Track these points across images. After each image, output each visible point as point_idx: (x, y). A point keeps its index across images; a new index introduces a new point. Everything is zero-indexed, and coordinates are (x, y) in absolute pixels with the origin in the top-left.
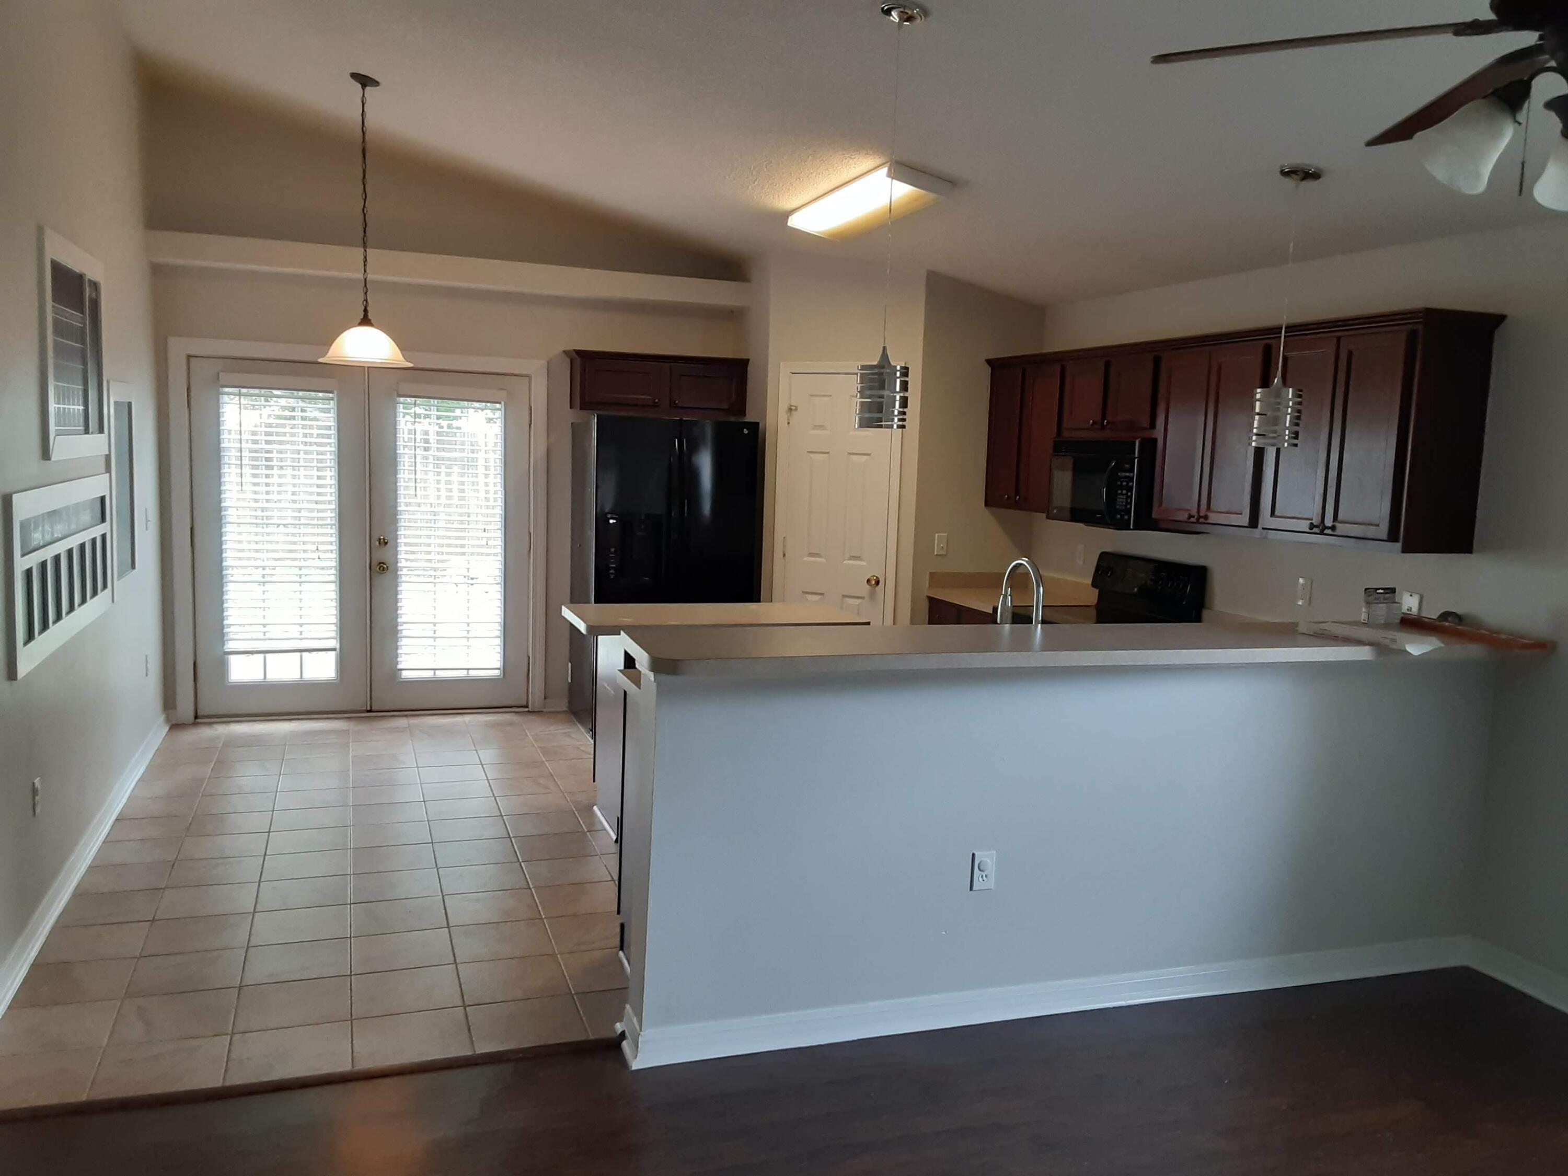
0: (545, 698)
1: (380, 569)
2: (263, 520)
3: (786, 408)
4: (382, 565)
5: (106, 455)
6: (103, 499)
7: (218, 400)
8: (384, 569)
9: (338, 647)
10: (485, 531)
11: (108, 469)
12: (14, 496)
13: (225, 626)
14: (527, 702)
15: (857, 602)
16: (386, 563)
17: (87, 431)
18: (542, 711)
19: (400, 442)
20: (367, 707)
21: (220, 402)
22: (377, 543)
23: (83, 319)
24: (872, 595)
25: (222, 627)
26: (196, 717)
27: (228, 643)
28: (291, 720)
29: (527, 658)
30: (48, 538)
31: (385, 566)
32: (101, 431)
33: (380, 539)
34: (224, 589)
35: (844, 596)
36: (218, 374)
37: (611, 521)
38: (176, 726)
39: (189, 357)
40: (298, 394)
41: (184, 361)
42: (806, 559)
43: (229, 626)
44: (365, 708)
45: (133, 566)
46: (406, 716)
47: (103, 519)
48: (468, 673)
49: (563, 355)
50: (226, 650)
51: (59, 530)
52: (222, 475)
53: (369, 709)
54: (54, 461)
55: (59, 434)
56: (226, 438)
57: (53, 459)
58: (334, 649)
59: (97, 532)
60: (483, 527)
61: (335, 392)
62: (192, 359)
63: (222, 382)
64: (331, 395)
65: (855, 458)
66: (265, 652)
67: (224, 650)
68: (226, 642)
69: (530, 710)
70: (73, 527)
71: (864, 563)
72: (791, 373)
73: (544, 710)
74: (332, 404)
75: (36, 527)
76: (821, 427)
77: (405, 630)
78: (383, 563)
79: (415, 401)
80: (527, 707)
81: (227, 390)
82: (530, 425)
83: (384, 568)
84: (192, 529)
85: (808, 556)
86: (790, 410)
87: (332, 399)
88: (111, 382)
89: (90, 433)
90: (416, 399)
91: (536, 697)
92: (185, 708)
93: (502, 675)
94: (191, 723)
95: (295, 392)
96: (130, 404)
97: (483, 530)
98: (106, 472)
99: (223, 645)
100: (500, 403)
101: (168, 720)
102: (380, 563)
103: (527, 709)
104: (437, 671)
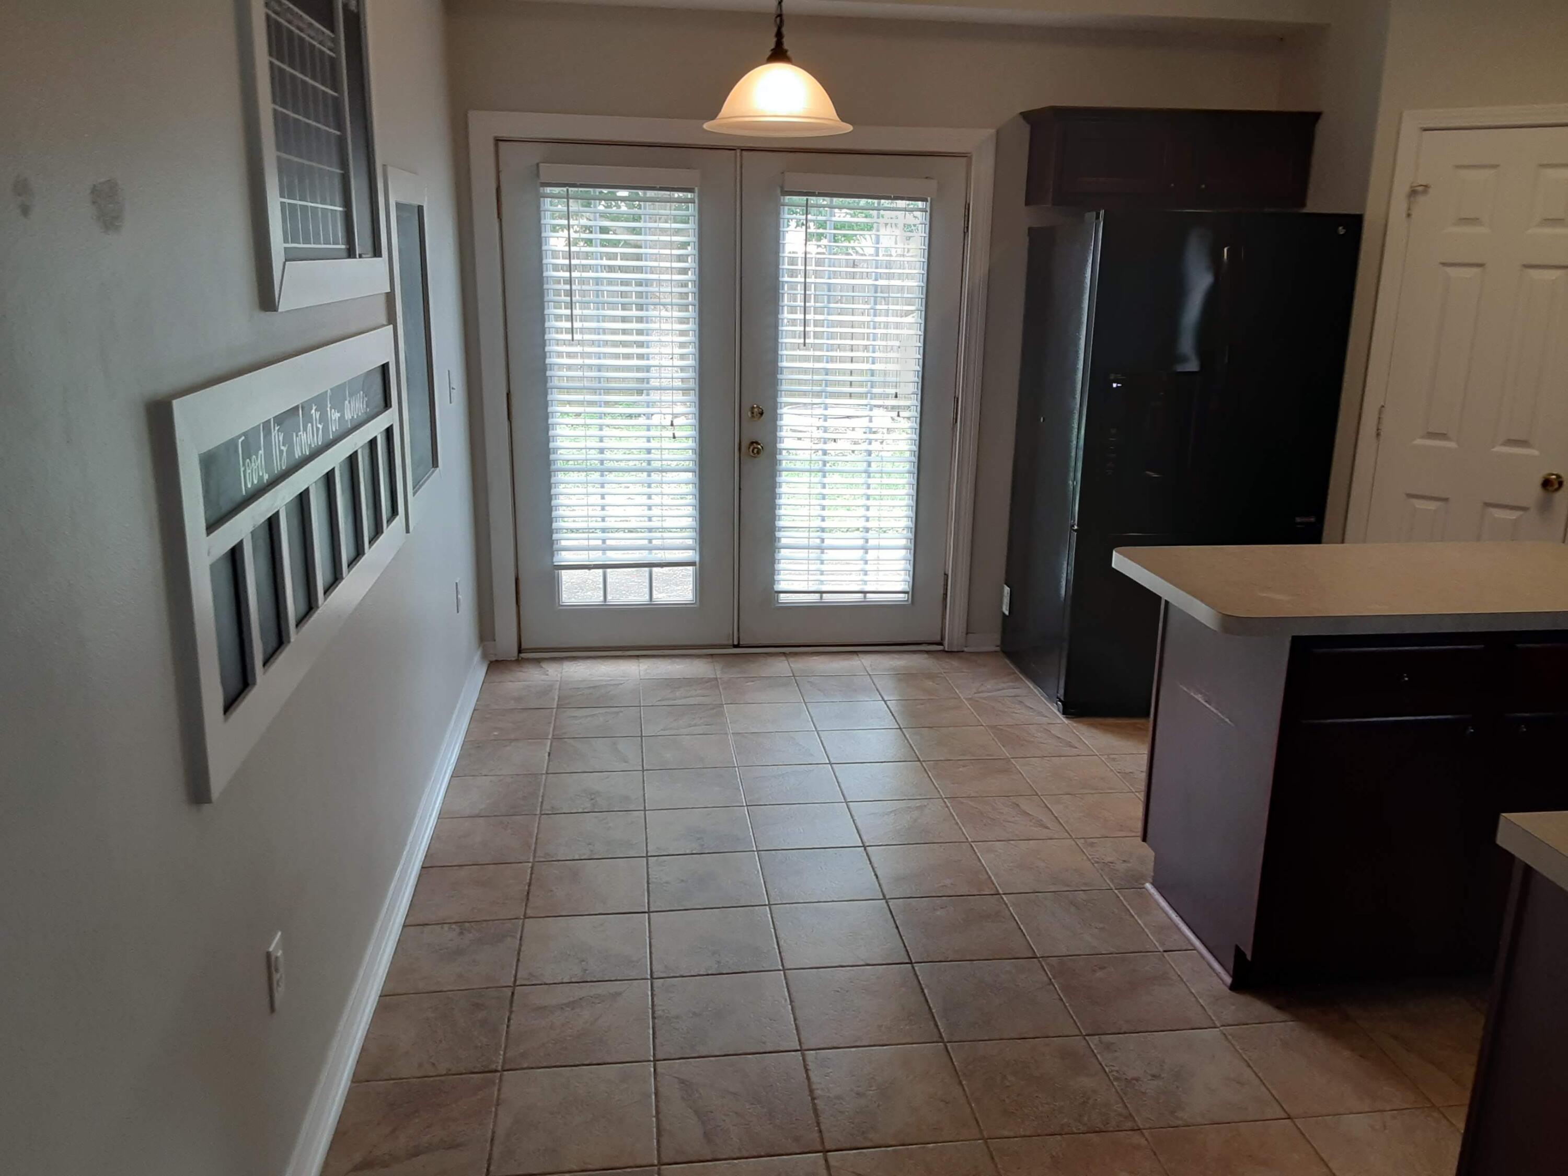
0: (967, 633)
1: (753, 451)
2: (600, 382)
3: (1407, 189)
4: (755, 445)
5: (387, 293)
6: (385, 368)
7: (538, 207)
8: (758, 453)
9: (697, 559)
10: (896, 397)
11: (391, 319)
12: (175, 403)
13: (555, 531)
14: (943, 638)
15: (1513, 515)
16: (760, 442)
17: (350, 253)
18: (963, 651)
19: (783, 265)
20: (733, 641)
21: (541, 209)
22: (749, 414)
23: (335, 41)
24: (1545, 507)
25: (551, 532)
26: (520, 651)
27: (558, 554)
28: (638, 657)
29: (942, 577)
30: (280, 465)
31: (759, 447)
32: (377, 253)
33: (753, 408)
34: (552, 481)
35: (1488, 505)
36: (538, 165)
37: (1115, 385)
38: (496, 665)
39: (498, 140)
40: (645, 194)
41: (492, 148)
42: (1419, 441)
43: (559, 530)
44: (730, 642)
45: (435, 464)
46: (784, 654)
47: (387, 404)
48: (865, 597)
49: (1022, 121)
50: (556, 564)
51: (305, 440)
52: (546, 317)
53: (736, 643)
54: (282, 313)
55: (291, 256)
56: (550, 264)
57: (279, 310)
58: (692, 564)
59: (375, 429)
60: (893, 391)
61: (696, 190)
62: (500, 143)
63: (543, 179)
64: (689, 195)
65: (1535, 274)
66: (604, 567)
67: (553, 562)
68: (556, 553)
69: (946, 649)
70: (334, 428)
71: (1536, 452)
72: (1421, 128)
73: (966, 649)
74: (692, 209)
75: (248, 455)
76: (1474, 221)
77: (785, 538)
78: (757, 443)
79: (807, 200)
80: (941, 644)
81: (548, 190)
82: (965, 233)
83: (758, 448)
84: (508, 395)
85: (1422, 437)
86: (1413, 193)
87: (692, 201)
88: (389, 169)
89: (357, 256)
90: (809, 198)
91: (954, 633)
92: (506, 641)
93: (910, 600)
94: (514, 659)
95: (641, 193)
96: (420, 209)
97: (894, 396)
98: (389, 324)
99: (553, 555)
100: (926, 200)
101: (485, 656)
102: (752, 443)
103: (941, 648)
104: (824, 595)
